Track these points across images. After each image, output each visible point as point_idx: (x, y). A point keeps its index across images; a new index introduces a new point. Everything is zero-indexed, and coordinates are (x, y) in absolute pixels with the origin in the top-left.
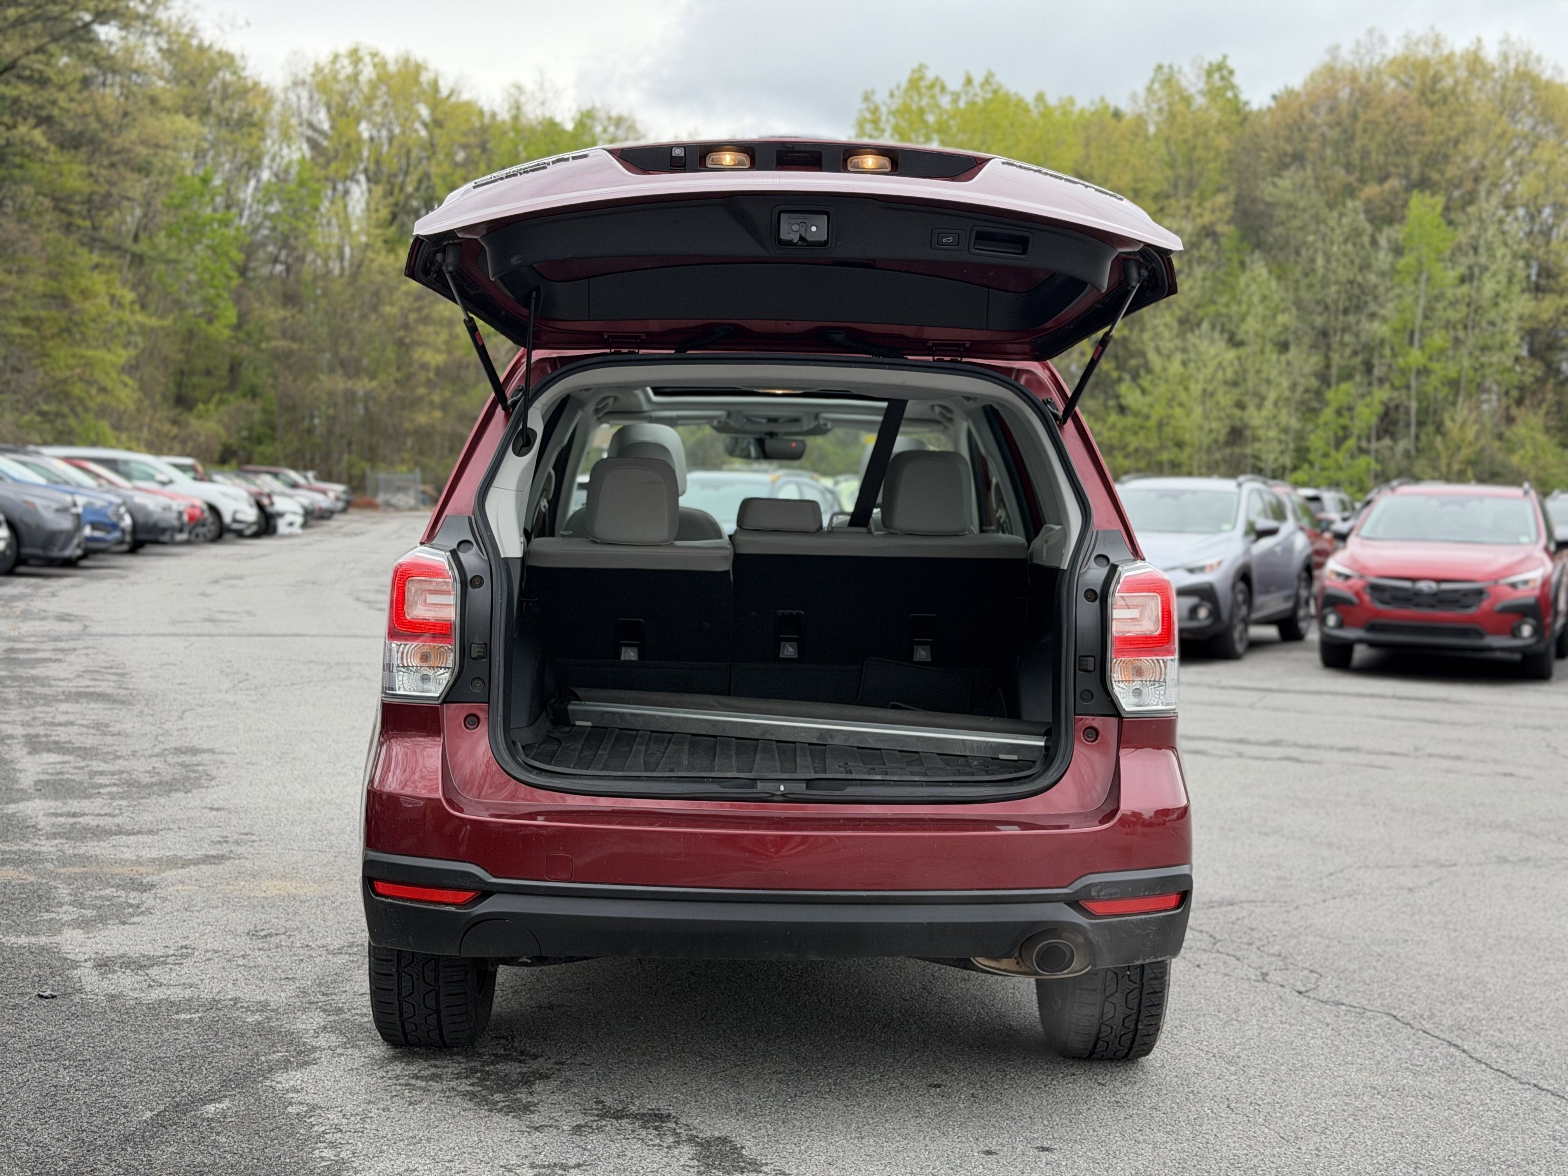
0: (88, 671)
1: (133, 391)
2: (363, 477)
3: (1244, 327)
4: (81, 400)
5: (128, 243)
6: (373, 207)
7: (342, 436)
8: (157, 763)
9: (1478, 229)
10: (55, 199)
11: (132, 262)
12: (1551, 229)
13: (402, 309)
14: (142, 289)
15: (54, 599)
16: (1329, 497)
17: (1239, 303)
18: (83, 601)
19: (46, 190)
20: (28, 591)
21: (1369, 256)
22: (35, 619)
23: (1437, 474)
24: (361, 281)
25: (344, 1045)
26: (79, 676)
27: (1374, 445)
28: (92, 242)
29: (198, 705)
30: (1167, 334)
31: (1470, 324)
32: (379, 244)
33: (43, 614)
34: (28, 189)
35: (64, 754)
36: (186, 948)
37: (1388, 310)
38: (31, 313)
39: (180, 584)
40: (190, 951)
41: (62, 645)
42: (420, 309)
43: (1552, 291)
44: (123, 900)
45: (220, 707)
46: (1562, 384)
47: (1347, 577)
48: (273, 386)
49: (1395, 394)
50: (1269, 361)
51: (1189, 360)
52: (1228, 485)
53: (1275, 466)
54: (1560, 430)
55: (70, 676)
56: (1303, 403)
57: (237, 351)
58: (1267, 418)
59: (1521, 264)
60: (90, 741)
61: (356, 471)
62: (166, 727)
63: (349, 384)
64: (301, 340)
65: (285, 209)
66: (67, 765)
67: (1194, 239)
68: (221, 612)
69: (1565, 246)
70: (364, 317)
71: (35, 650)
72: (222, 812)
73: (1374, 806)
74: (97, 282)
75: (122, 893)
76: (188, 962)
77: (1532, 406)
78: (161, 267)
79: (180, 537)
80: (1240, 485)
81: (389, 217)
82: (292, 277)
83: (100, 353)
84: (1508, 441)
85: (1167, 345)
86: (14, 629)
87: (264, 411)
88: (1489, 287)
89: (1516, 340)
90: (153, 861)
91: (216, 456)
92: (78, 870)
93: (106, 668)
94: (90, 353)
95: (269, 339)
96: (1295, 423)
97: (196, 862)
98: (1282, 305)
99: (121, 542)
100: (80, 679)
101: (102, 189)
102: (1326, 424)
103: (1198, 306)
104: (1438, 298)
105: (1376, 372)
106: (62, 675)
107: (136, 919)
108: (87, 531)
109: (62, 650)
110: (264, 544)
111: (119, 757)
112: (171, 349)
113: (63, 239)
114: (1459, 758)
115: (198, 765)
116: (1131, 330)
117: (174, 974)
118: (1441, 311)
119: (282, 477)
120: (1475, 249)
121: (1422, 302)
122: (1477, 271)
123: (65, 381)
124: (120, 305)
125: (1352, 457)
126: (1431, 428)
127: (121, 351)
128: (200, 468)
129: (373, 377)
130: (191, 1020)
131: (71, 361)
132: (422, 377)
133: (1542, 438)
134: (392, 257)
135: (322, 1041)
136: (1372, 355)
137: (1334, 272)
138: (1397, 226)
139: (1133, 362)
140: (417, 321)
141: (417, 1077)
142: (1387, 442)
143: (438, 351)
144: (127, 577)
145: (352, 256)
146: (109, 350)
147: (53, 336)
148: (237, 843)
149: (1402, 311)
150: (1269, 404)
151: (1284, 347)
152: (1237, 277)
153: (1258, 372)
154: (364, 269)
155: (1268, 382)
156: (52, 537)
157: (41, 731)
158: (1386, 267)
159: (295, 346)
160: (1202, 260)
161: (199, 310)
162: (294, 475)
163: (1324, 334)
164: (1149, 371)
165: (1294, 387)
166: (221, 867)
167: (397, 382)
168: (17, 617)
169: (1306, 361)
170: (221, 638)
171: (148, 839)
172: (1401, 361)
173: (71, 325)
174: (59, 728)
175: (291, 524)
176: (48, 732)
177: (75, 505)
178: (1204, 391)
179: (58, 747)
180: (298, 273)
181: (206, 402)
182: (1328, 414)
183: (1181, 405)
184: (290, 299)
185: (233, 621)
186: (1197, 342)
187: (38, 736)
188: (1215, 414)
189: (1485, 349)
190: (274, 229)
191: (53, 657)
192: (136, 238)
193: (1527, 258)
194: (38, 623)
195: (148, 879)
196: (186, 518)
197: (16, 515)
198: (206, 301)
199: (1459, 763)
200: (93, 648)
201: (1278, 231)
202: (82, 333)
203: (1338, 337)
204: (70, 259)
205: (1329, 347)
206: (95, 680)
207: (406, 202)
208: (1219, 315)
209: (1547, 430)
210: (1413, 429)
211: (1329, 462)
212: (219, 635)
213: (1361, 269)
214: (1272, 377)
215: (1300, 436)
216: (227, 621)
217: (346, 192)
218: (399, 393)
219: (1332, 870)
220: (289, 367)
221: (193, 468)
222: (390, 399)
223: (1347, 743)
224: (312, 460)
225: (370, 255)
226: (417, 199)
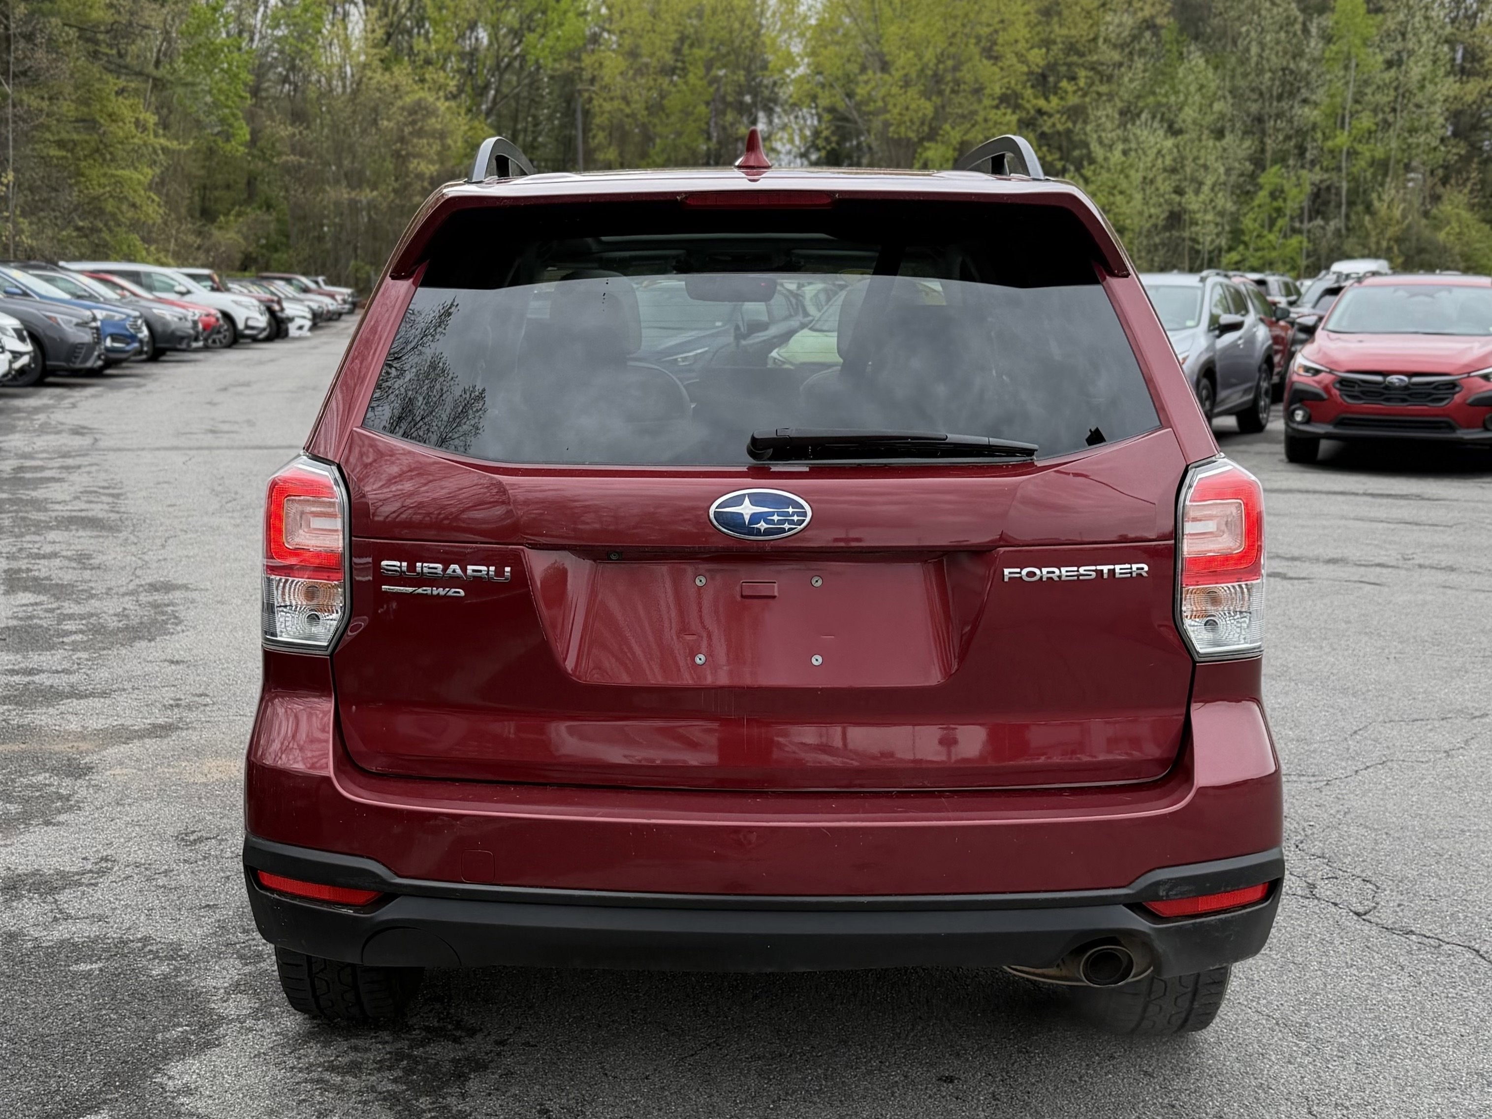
0: (86, 492)
1: (159, 205)
2: (368, 280)
3: (1182, 116)
4: (113, 215)
5: (150, 69)
6: (369, 27)
7: (349, 243)
8: (128, 603)
9: (1406, 16)
10: (81, 29)
11: (155, 86)
12: (1475, 15)
13: (398, 122)
14: (165, 111)
15: (74, 410)
16: (1273, 281)
17: (1177, 93)
18: (100, 412)
19: (72, 21)
20: (51, 402)
21: (1300, 43)
22: (50, 433)
23: (1366, 252)
24: (361, 99)
25: (255, 1015)
26: (77, 498)
27: (1306, 226)
28: (119, 68)
29: (182, 530)
30: (1109, 125)
31: (1399, 107)
32: (376, 63)
33: (60, 427)
34: (55, 21)
35: (39, 593)
36: (107, 860)
37: (1319, 95)
38: (64, 135)
39: (191, 393)
40: (109, 865)
41: (70, 462)
42: (414, 123)
43: (1478, 74)
44: (53, 789)
45: (203, 533)
46: (1485, 162)
47: (1317, 372)
48: (285, 198)
49: (1326, 176)
50: (1206, 148)
51: (1130, 149)
52: (1192, 280)
53: (1211, 248)
54: (1484, 207)
55: (68, 498)
56: (1239, 186)
57: (252, 166)
58: (1204, 203)
59: (1446, 48)
60: (68, 577)
61: (362, 275)
62: (146, 558)
63: (353, 194)
64: (309, 155)
65: (291, 32)
66: (39, 608)
67: (1136, 32)
68: (224, 422)
69: (1488, 30)
70: (364, 132)
71: (42, 469)
72: (181, 666)
73: (1379, 635)
74: (122, 106)
75: (55, 780)
76: (105, 882)
77: (1458, 185)
78: (180, 90)
79: (195, 345)
80: (1203, 280)
81: (385, 37)
82: (299, 95)
83: (126, 173)
84: (1435, 218)
85: (1107, 136)
86: (28, 445)
87: (278, 220)
88: (1416, 70)
89: (1441, 120)
90: (97, 733)
91: (238, 264)
92: (16, 748)
93: (104, 488)
94: (120, 172)
95: (280, 154)
96: (1230, 207)
97: (141, 735)
98: (1220, 93)
99: (140, 352)
100: (77, 502)
101: (124, 19)
102: (1260, 206)
103: (1138, 97)
104: (1366, 83)
105: (1309, 156)
106: (60, 497)
107: (62, 818)
108: (108, 343)
109: (67, 468)
110: (277, 347)
111: (92, 596)
112: (194, 168)
113: (90, 66)
114: (1452, 569)
115: (168, 605)
116: (1075, 123)
117: (85, 902)
118: (1371, 97)
119: (294, 282)
120: (1403, 35)
121: (1352, 88)
122: (1405, 55)
123: (97, 198)
124: (145, 129)
125: (1285, 237)
126: (1360, 208)
127: (146, 170)
128: (216, 278)
129: (374, 187)
130: (90, 973)
131: (103, 180)
132: (418, 186)
133: (1466, 215)
134: (387, 75)
135: (230, 1009)
136: (1304, 140)
137: (1268, 60)
138: (1328, 14)
139: (1076, 153)
140: (411, 133)
141: (332, 1068)
142: (1319, 222)
143: (432, 162)
144: (144, 385)
145: (353, 75)
146: (136, 169)
147: (86, 157)
148: (189, 707)
149: (1332, 96)
150: (1206, 189)
151: (1219, 134)
152: (1176, 68)
153: (1196, 159)
154: (363, 87)
155: (1205, 167)
156: (74, 350)
157: (23, 564)
158: (1317, 54)
159: (303, 160)
160: (1143, 52)
161: (217, 129)
162: (305, 280)
163: (1259, 119)
164: (1092, 161)
165: (1228, 171)
166: (166, 741)
167: (395, 191)
168: (35, 431)
169: (1239, 146)
170: (218, 452)
171: (97, 703)
172: (1330, 144)
173: (101, 146)
174: (42, 561)
175: (301, 328)
176: (30, 566)
177: (94, 319)
178: (1145, 178)
179: (37, 585)
180: (304, 92)
181: (227, 214)
182: (1262, 196)
183: (1121, 193)
184: (298, 116)
185: (232, 432)
186: (1138, 132)
187: (19, 570)
188: (1154, 200)
189: (1412, 131)
190: (281, 52)
191: (57, 476)
192: (157, 64)
193: (1450, 42)
194: (52, 437)
195: (87, 760)
196: (200, 326)
197: (40, 331)
198: (222, 121)
199: (1453, 576)
200: (97, 464)
201: (1216, 21)
202: (111, 153)
203: (1272, 123)
204: (97, 85)
205: (1263, 133)
206: (91, 502)
207: (399, 22)
208: (1159, 104)
209: (1472, 207)
210: (1344, 208)
211: (1262, 243)
212: (218, 448)
213: (1294, 58)
214: (1208, 163)
215: (1235, 219)
216: (228, 432)
217: (346, 15)
218: (397, 201)
219: (1355, 728)
220: (299, 180)
221: (209, 278)
222: (390, 207)
223: (1332, 553)
224: (324, 265)
225: (369, 73)
226: (409, 19)
